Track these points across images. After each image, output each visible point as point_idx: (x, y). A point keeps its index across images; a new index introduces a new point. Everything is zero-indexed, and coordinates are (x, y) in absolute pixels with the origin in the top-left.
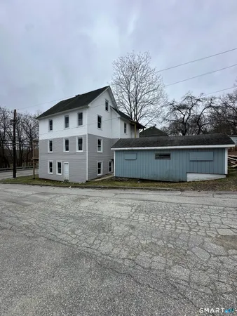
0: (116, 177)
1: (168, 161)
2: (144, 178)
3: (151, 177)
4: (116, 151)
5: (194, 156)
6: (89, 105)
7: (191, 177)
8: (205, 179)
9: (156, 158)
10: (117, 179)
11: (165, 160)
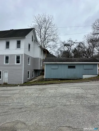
0: (46, 79)
1: (74, 69)
2: (62, 78)
3: (66, 78)
4: (46, 64)
5: (86, 67)
6: (26, 37)
7: (85, 77)
8: (90, 77)
9: (69, 68)
10: (46, 80)
11: (73, 69)
